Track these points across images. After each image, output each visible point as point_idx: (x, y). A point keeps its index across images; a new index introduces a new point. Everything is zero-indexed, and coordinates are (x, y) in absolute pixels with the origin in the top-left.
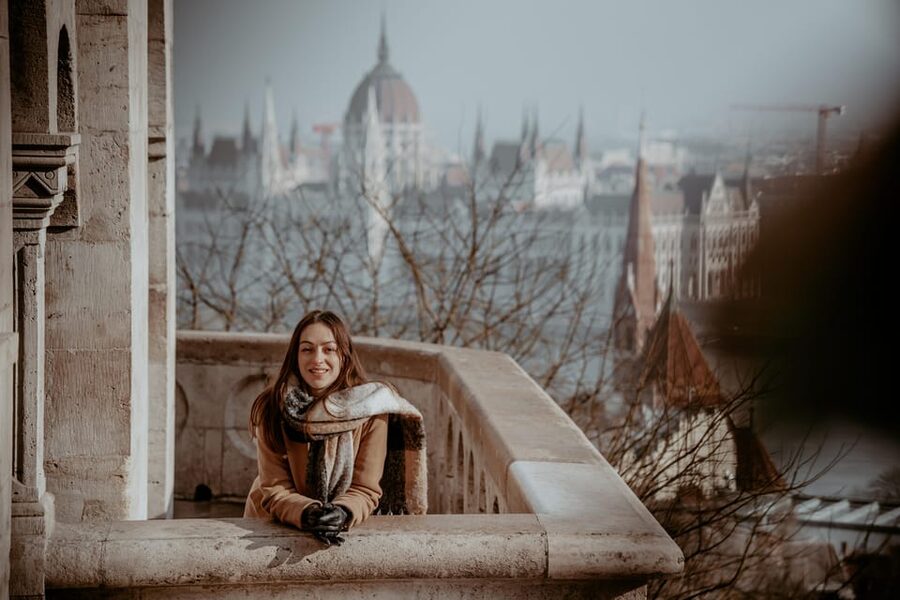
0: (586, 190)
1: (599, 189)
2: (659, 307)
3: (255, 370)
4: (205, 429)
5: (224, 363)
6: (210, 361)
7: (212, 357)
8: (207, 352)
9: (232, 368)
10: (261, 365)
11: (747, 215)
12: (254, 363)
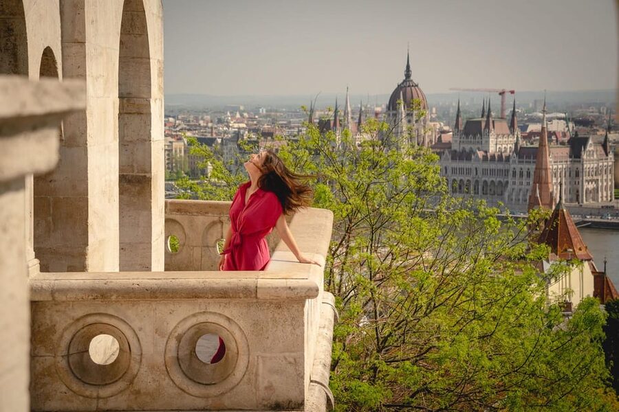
0: (516, 144)
1: (523, 143)
2: (554, 207)
3: (216, 219)
4: (193, 247)
5: (202, 215)
6: (195, 214)
7: (197, 212)
8: (194, 210)
9: (206, 217)
10: (219, 216)
11: (607, 159)
12: (216, 215)
